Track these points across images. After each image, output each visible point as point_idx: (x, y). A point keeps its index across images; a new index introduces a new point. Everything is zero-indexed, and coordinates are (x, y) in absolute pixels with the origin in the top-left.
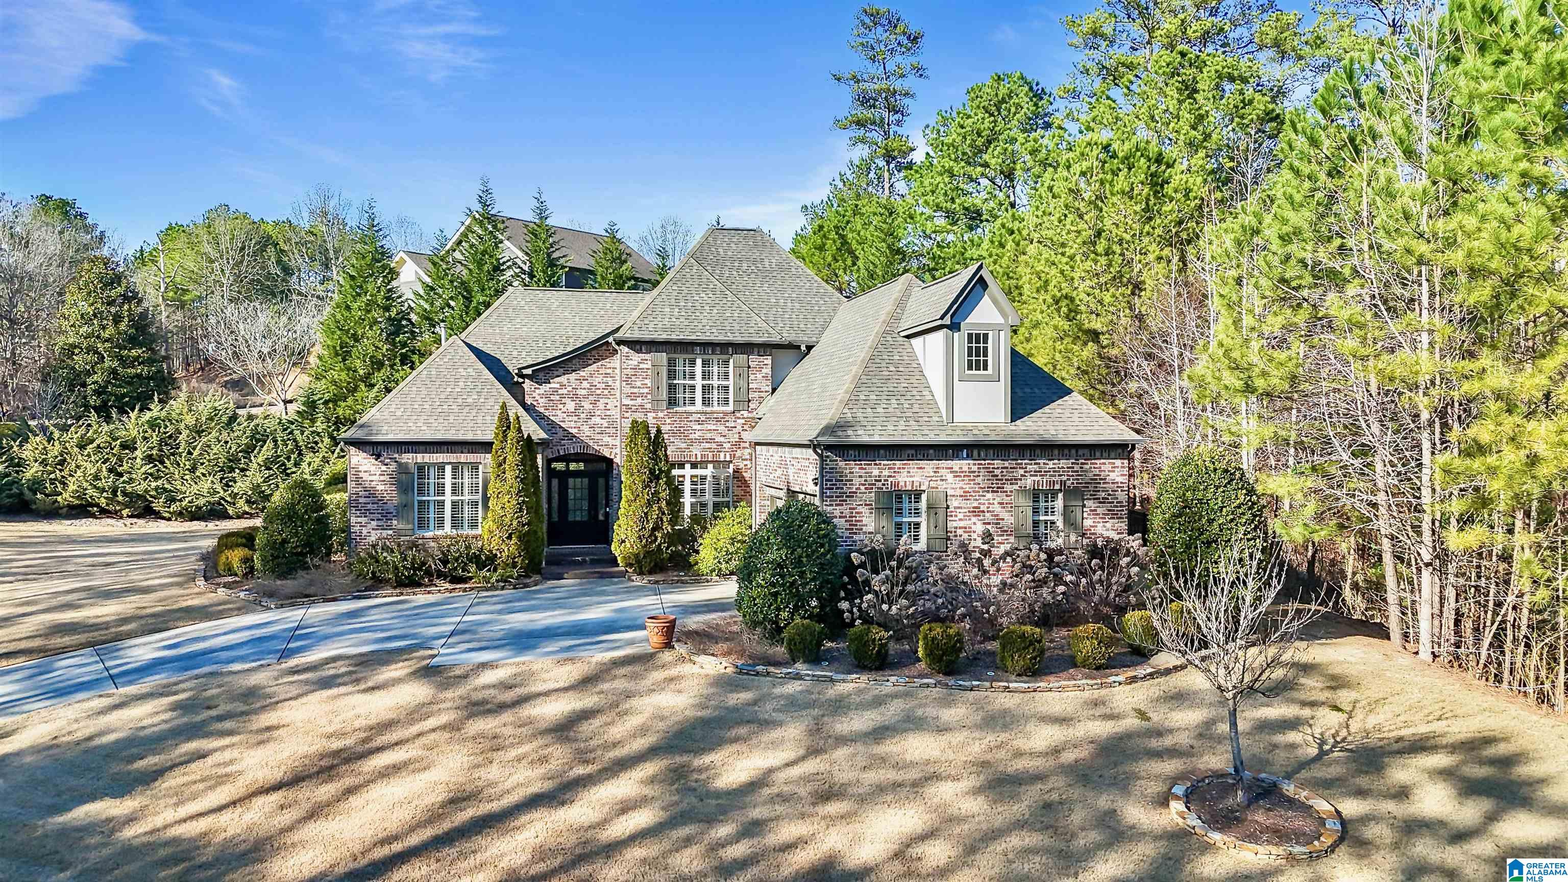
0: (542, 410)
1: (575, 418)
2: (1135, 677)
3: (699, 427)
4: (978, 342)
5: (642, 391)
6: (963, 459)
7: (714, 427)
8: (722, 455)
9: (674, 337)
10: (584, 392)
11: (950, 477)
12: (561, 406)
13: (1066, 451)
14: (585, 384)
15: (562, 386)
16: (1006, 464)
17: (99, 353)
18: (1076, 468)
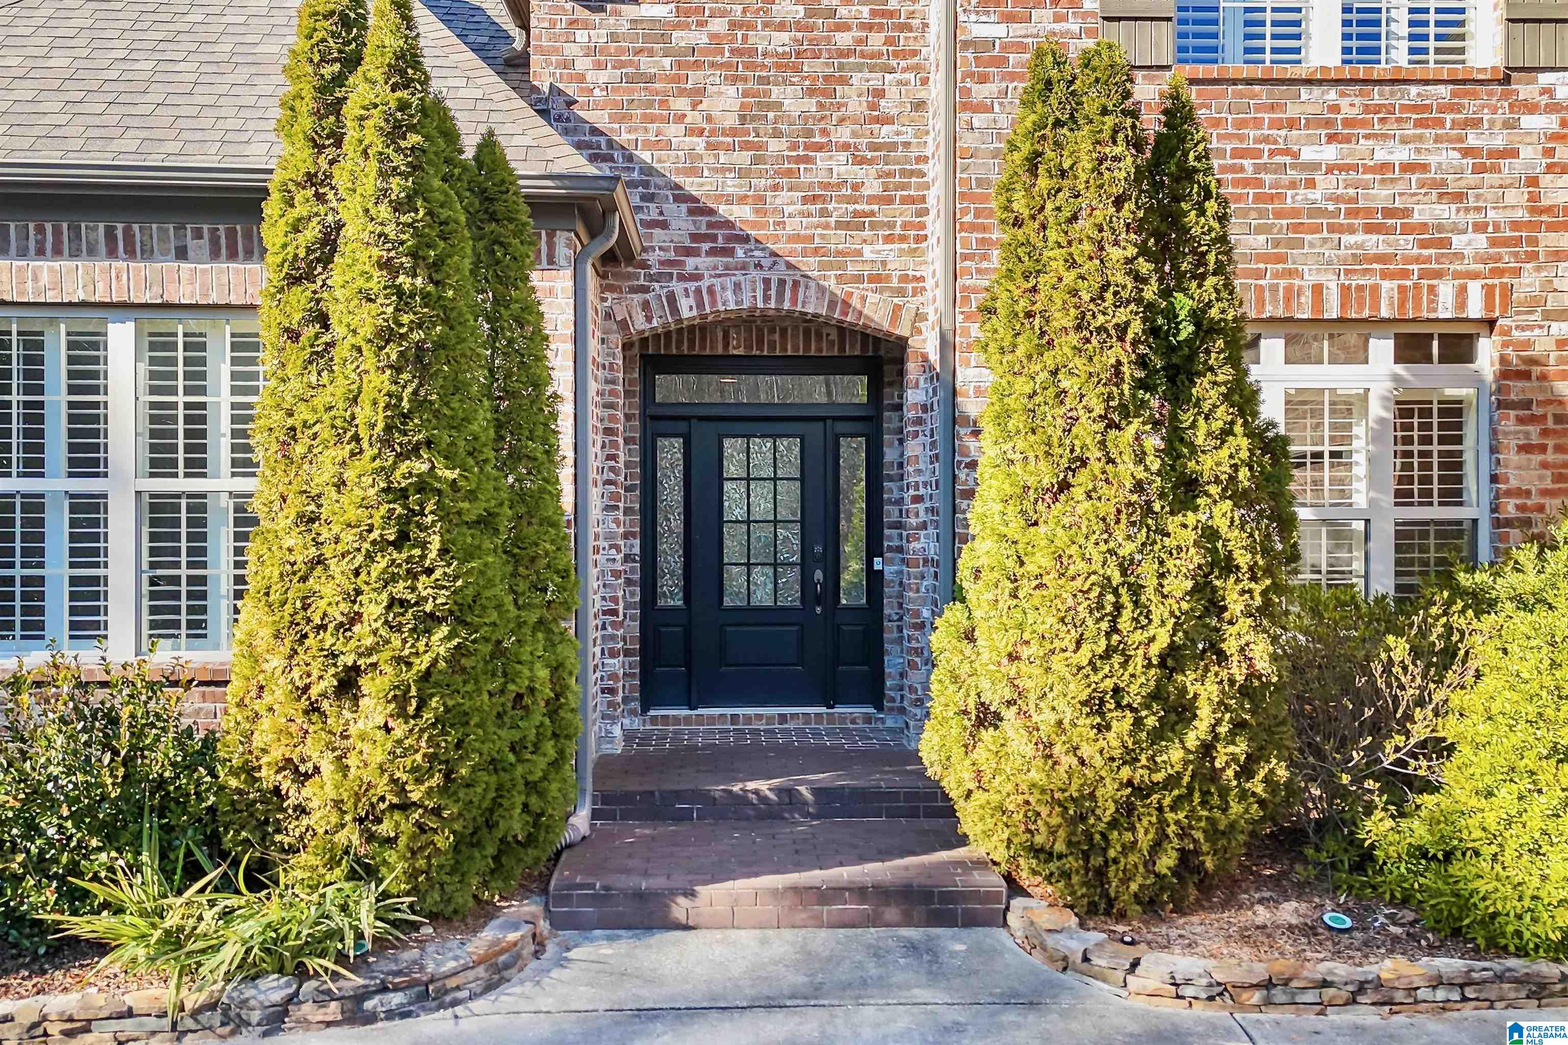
0: (599, 118)
1: (743, 158)
3: (1329, 153)
7: (1402, 154)
8: (1446, 291)
12: (681, 104)
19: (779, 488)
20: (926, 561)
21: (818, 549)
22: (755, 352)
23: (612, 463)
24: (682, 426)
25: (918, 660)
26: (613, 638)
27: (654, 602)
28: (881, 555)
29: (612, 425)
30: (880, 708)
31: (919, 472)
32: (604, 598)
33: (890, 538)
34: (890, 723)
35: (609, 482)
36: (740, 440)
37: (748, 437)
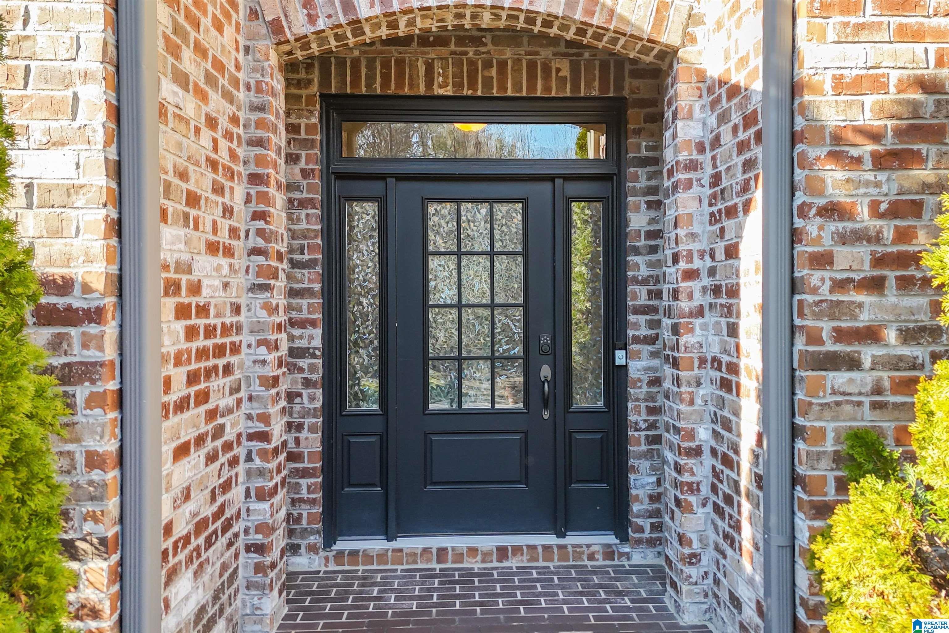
19: (497, 264)
20: (703, 361)
21: (546, 339)
22: (467, 92)
23: (261, 224)
24: (377, 187)
25: (692, 499)
26: (261, 473)
27: (342, 405)
28: (624, 347)
29: (260, 171)
30: (624, 538)
31: (693, 236)
32: (249, 417)
33: (636, 326)
34: (637, 558)
35: (256, 251)
36: (448, 205)
37: (458, 201)
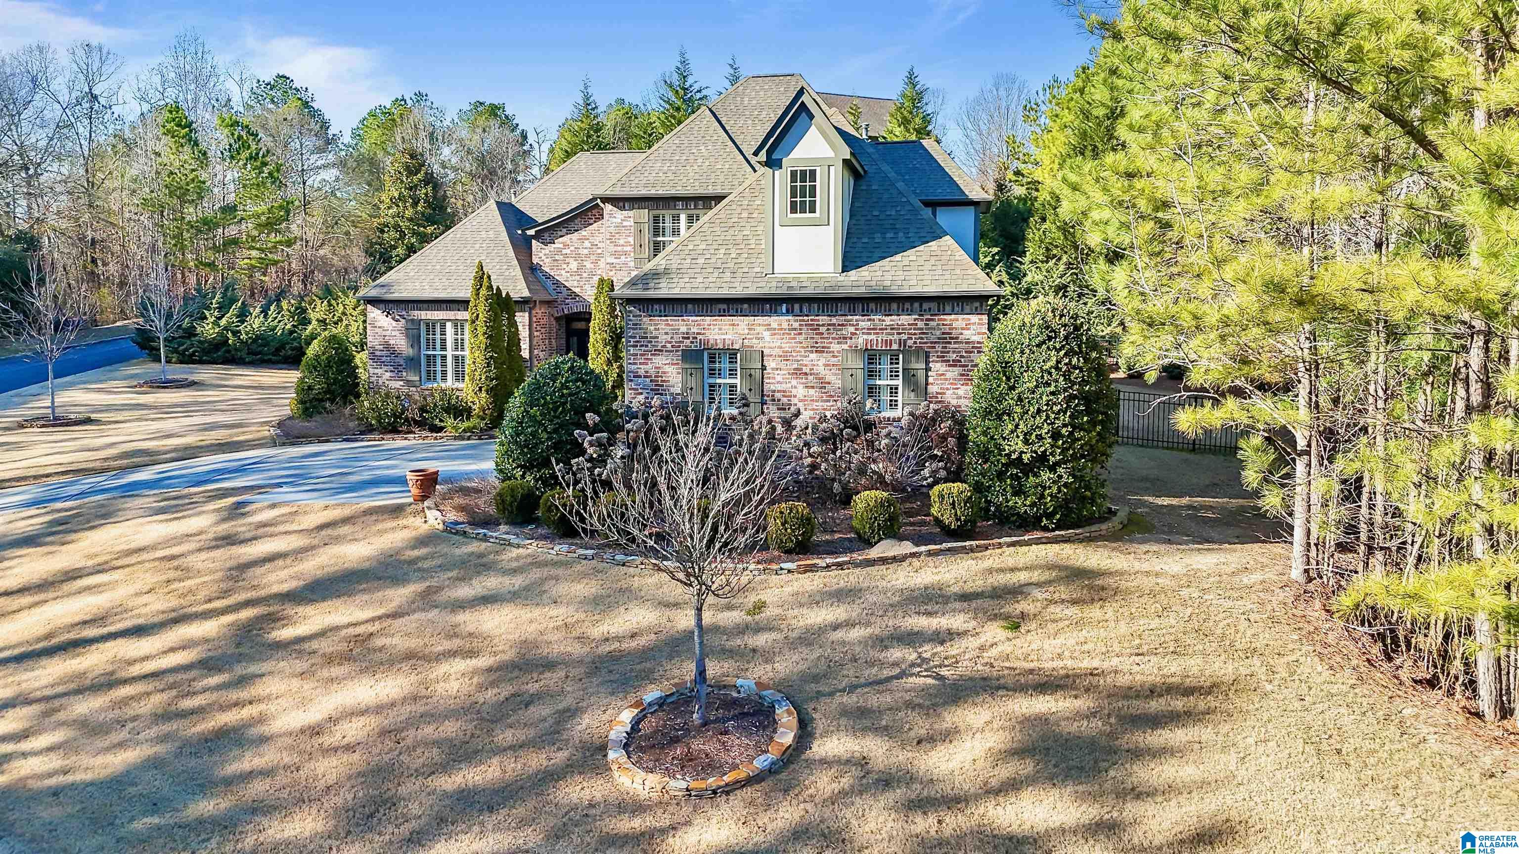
0: (547, 270)
2: (814, 565)
4: (803, 180)
5: (625, 249)
6: (782, 314)
9: (653, 192)
10: (586, 251)
11: (766, 334)
13: (907, 305)
14: (587, 244)
15: (566, 246)
16: (834, 320)
17: (401, 231)
18: (920, 324)
